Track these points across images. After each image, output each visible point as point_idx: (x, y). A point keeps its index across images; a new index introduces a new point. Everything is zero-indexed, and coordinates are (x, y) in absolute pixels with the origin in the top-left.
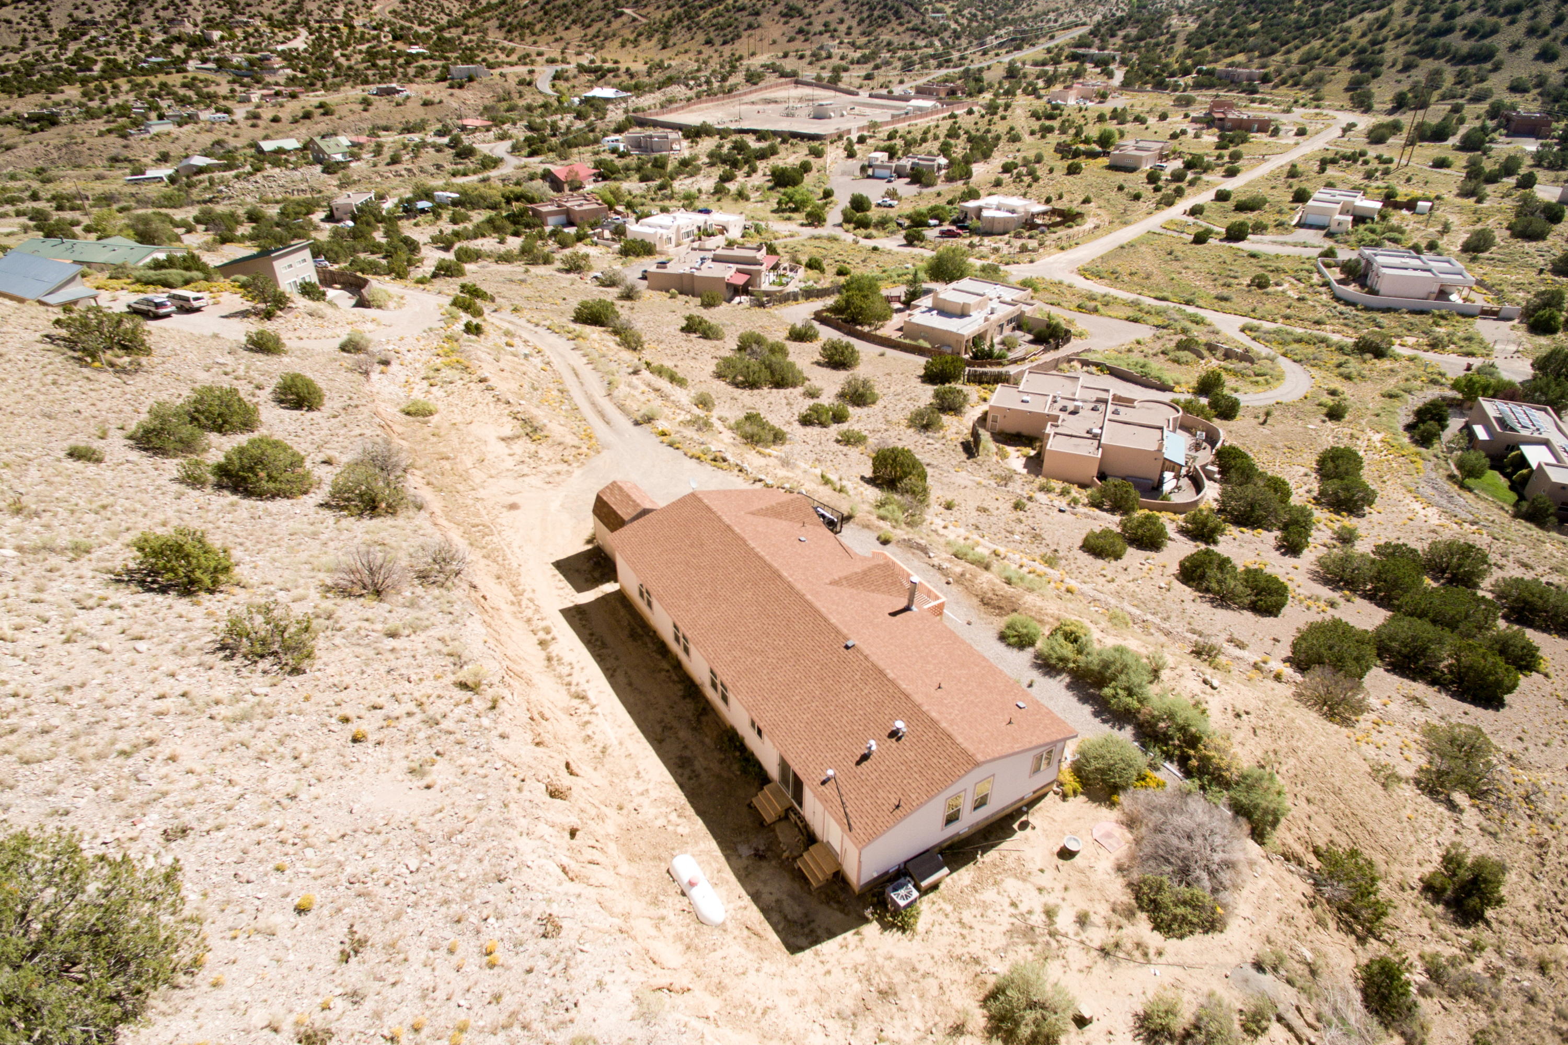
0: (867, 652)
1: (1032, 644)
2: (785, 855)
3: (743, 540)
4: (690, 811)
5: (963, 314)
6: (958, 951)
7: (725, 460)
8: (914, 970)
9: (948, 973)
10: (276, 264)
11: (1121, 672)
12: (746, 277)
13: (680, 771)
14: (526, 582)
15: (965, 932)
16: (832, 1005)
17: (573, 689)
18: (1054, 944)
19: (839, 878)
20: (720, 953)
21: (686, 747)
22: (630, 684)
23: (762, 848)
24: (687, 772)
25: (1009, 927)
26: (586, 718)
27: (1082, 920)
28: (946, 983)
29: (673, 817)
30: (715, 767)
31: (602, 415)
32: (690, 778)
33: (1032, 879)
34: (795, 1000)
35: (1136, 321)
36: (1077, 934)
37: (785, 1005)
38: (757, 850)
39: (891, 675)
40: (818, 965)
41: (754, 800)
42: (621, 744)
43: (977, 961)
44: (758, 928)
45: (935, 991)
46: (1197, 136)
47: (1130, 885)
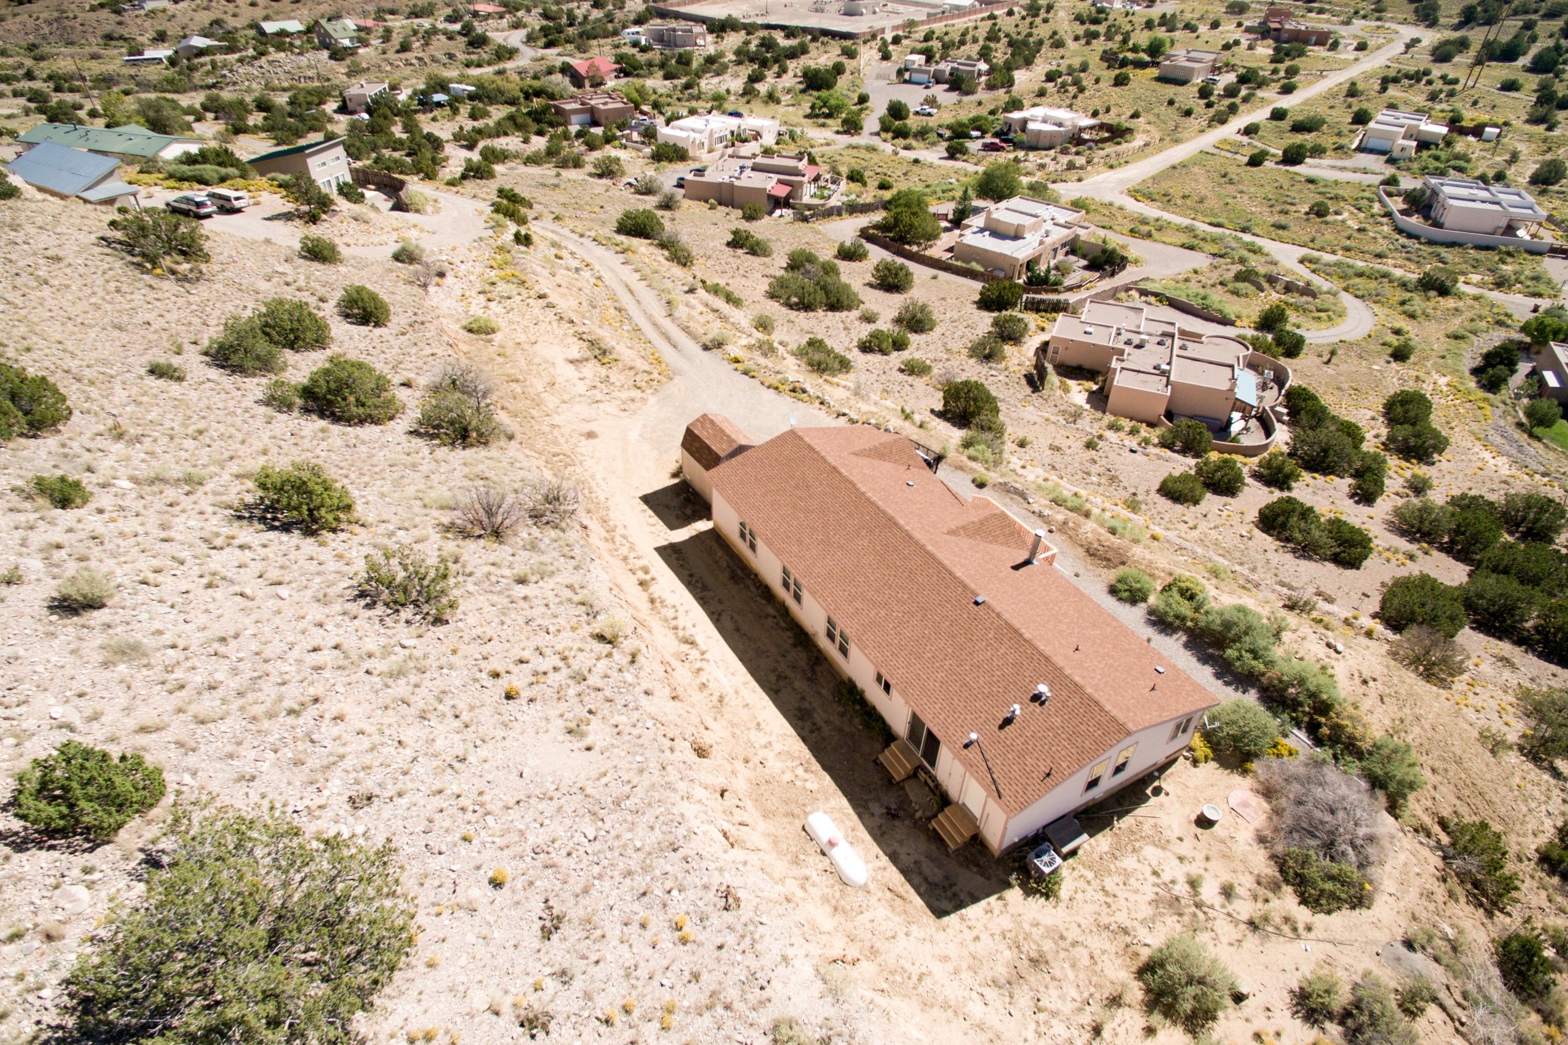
0: (998, 609)
1: (1144, 600)
2: (918, 814)
3: (851, 482)
4: (816, 766)
5: (1016, 236)
6: (1105, 920)
7: (804, 391)
8: (1062, 937)
9: (1098, 943)
10: (310, 161)
11: (1246, 633)
12: (788, 189)
13: (800, 723)
14: (616, 517)
15: (1109, 900)
16: (986, 973)
17: (681, 633)
18: (1201, 916)
19: (977, 841)
20: (866, 916)
21: (803, 698)
22: (738, 630)
23: (893, 806)
24: (808, 725)
25: (1153, 896)
26: (698, 665)
27: (1227, 892)
28: (1097, 953)
29: (800, 771)
30: (836, 720)
31: (668, 339)
32: (812, 732)
33: (1171, 847)
34: (950, 967)
35: (1191, 248)
36: (1223, 906)
37: (939, 971)
38: (888, 808)
39: (1027, 635)
40: (966, 931)
41: (881, 757)
42: (736, 692)
43: (1125, 931)
44: (901, 890)
45: (1086, 961)
46: (1251, 48)
47: (1273, 857)
